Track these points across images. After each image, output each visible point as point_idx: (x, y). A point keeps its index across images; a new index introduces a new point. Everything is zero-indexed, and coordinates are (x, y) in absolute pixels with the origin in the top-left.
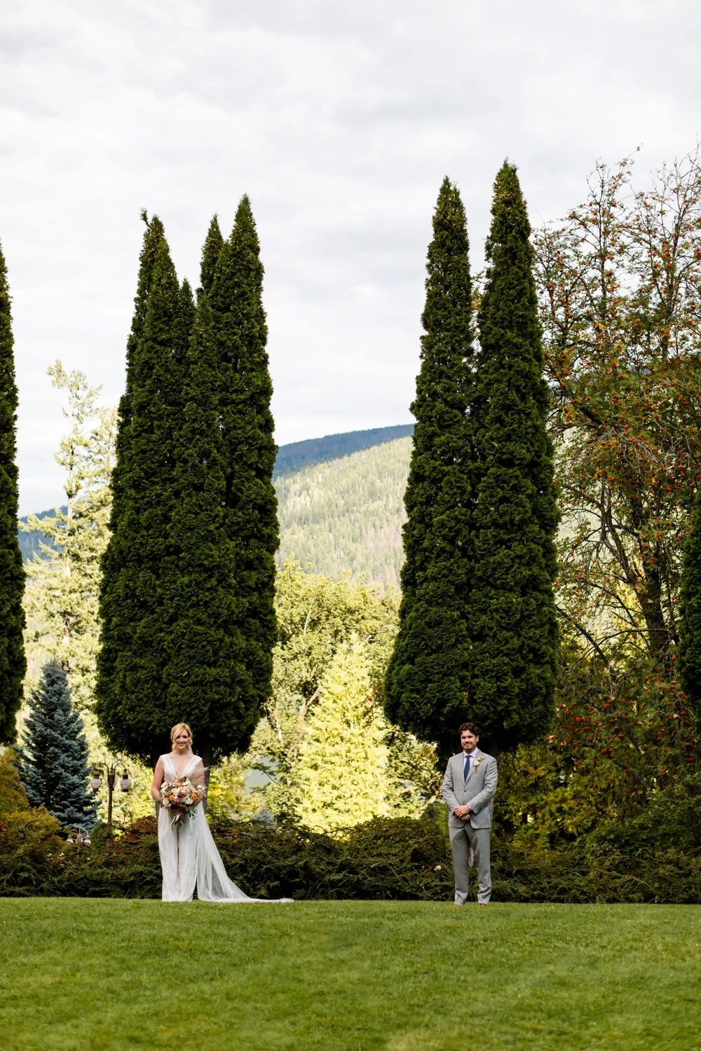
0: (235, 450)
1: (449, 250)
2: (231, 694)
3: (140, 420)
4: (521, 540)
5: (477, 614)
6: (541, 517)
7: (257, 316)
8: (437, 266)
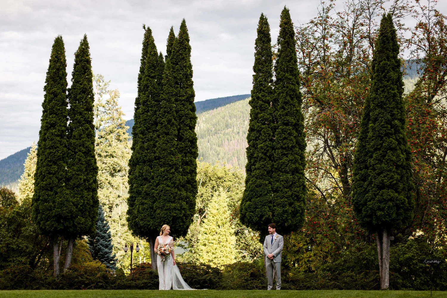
0: (181, 119)
1: (263, 42)
2: (180, 214)
3: (144, 107)
4: (292, 153)
5: (275, 182)
6: (299, 145)
7: (189, 66)
8: (259, 48)
